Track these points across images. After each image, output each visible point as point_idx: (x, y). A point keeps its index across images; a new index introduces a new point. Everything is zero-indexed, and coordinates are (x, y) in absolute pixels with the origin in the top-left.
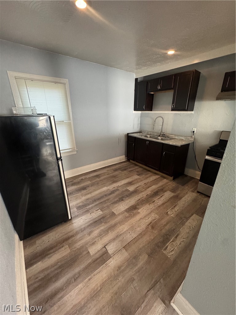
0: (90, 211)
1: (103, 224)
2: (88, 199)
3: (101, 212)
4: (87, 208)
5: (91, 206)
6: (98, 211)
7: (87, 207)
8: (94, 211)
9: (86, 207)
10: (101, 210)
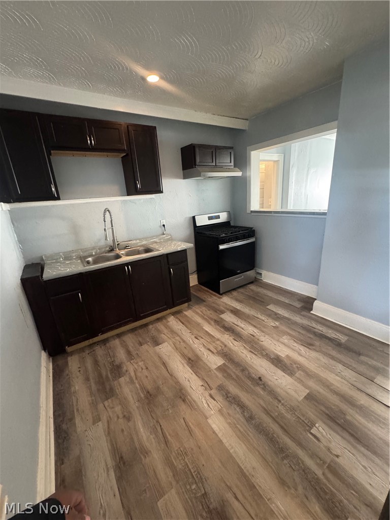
0: (328, 461)
1: (348, 417)
2: (282, 483)
3: (317, 425)
4: (324, 474)
5: (310, 463)
6: (318, 435)
7: (319, 473)
8: (322, 446)
9: (318, 480)
10: (311, 428)
